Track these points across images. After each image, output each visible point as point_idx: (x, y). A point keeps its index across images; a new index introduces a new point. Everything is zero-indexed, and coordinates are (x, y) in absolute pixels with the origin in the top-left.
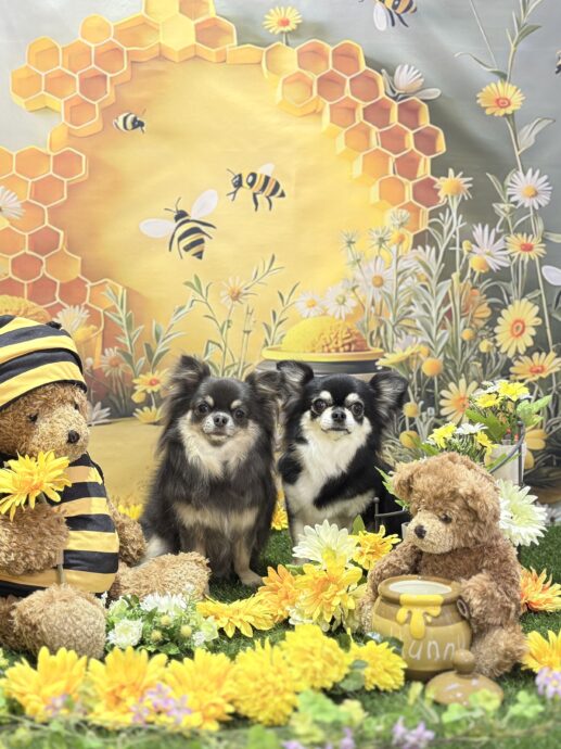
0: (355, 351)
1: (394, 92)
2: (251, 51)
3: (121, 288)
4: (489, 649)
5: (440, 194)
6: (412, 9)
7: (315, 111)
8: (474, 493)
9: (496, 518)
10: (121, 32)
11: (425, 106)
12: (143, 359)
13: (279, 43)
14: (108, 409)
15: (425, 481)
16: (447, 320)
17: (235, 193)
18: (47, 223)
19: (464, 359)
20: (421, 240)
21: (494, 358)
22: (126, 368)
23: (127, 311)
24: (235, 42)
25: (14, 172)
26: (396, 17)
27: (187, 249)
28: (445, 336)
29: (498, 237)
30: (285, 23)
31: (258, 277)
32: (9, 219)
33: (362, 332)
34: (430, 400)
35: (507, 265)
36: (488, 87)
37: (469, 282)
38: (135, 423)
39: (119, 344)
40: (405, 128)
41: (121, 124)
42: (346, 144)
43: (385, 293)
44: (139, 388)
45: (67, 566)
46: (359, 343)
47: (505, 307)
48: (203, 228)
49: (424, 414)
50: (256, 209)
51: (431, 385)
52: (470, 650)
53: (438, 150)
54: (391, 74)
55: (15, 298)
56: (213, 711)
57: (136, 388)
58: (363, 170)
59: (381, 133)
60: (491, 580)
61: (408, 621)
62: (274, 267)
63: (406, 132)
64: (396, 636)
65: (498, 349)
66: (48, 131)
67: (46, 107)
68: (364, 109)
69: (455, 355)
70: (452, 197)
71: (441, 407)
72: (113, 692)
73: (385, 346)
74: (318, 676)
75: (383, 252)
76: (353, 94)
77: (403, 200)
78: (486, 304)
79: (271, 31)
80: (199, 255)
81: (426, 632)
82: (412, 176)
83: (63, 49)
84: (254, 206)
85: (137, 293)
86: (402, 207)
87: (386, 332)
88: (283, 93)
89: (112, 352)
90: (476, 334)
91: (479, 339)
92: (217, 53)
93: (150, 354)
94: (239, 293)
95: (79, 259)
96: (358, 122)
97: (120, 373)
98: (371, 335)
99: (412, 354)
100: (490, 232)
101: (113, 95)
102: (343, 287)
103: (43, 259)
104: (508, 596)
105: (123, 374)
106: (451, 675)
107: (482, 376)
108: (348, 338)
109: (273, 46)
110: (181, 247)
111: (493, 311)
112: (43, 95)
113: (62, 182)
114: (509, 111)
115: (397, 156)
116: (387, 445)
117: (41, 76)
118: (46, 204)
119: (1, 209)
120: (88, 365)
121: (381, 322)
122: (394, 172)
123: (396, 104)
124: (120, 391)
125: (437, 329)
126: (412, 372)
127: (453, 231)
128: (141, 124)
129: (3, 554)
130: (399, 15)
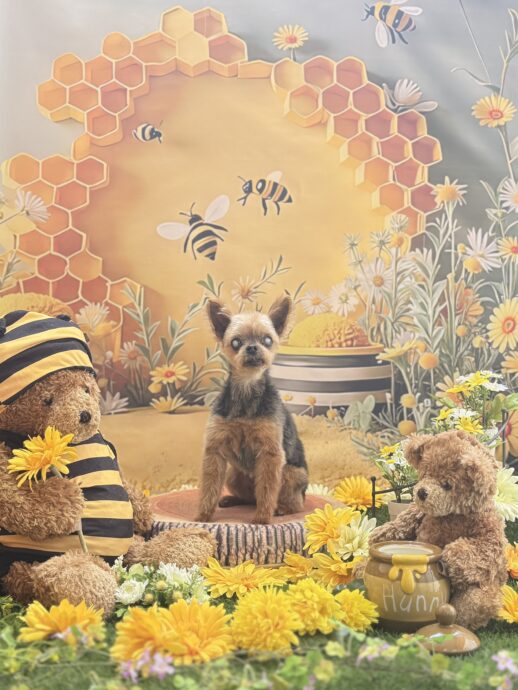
0: (357, 346)
1: (394, 104)
2: (261, 66)
3: (139, 286)
5: (436, 200)
6: (412, 27)
7: (320, 122)
10: (139, 48)
11: (424, 118)
12: (160, 352)
13: (288, 59)
14: (126, 399)
16: (443, 318)
17: (245, 198)
18: (71, 227)
19: (459, 354)
20: (419, 243)
21: (486, 352)
22: (143, 361)
23: (145, 307)
24: (246, 58)
25: (40, 178)
26: (396, 34)
27: (200, 250)
28: (441, 332)
29: (490, 240)
30: (293, 40)
31: (267, 276)
32: (36, 222)
33: (363, 328)
34: (426, 392)
35: (499, 266)
36: (482, 100)
37: (463, 282)
38: (152, 412)
39: (136, 338)
40: (405, 138)
42: (349, 153)
43: (385, 292)
44: (155, 380)
45: (86, 532)
46: (360, 339)
47: (497, 306)
48: (215, 231)
49: (421, 405)
50: (265, 214)
51: (427, 378)
53: (435, 159)
54: (392, 87)
55: (41, 296)
57: (153, 379)
58: (365, 178)
59: (382, 143)
61: (399, 578)
62: (281, 267)
63: (405, 142)
65: (490, 344)
66: (68, 141)
67: (71, 118)
68: (366, 121)
69: (451, 351)
70: (448, 203)
71: (437, 399)
73: (384, 341)
75: (383, 254)
76: (356, 106)
77: (403, 205)
78: (479, 303)
79: (280, 47)
80: (212, 256)
81: (417, 588)
82: (410, 183)
83: (86, 64)
84: (263, 211)
85: (153, 291)
86: (401, 212)
87: (385, 328)
88: (290, 107)
89: (130, 346)
90: (470, 331)
91: (473, 335)
92: (229, 68)
93: (166, 348)
94: (249, 292)
95: (101, 259)
96: (360, 132)
97: (138, 366)
98: (372, 330)
99: (410, 349)
100: (483, 236)
101: (133, 107)
102: (346, 286)
103: (67, 259)
105: (140, 366)
107: (475, 368)
108: (349, 334)
109: (280, 61)
110: (195, 248)
111: (485, 309)
112: (67, 107)
113: (86, 188)
114: (502, 122)
115: (397, 164)
116: (386, 434)
117: (65, 89)
118: (69, 208)
119: (28, 213)
120: (108, 358)
121: (382, 319)
122: (394, 179)
123: (396, 116)
124: (138, 382)
125: (434, 326)
126: (410, 366)
127: (448, 234)
128: (159, 135)
129: (27, 520)
130: (398, 33)
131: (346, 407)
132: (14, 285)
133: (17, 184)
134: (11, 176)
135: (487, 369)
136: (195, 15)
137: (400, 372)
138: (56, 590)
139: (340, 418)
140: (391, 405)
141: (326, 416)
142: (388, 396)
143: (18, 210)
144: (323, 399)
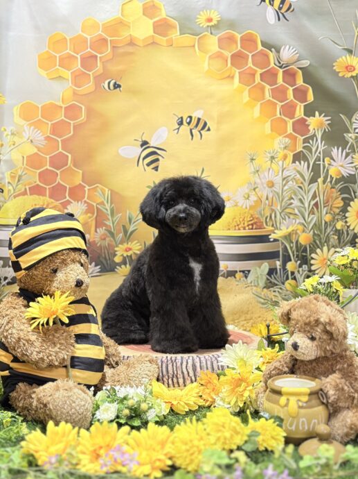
0: (256, 229)
1: (280, 63)
2: (188, 39)
3: (107, 190)
4: (340, 424)
5: (310, 128)
6: (292, 9)
7: (229, 77)
8: (331, 321)
9: (345, 337)
10: (106, 28)
11: (300, 72)
12: (121, 235)
13: (206, 33)
14: (99, 267)
15: (299, 313)
16: (315, 209)
17: (178, 129)
18: (60, 150)
19: (326, 234)
20: (298, 157)
21: (345, 233)
22: (111, 241)
23: (111, 204)
24: (178, 33)
25: (40, 117)
26: (281, 15)
27: (148, 165)
28: (313, 219)
29: (347, 155)
30: (210, 20)
32: (36, 147)
33: (260, 217)
34: (304, 260)
35: (353, 173)
36: (340, 59)
37: (329, 184)
38: (116, 276)
39: (106, 225)
40: (288, 86)
41: (106, 86)
42: (249, 97)
43: (275, 192)
44: (119, 254)
46: (258, 224)
47: (353, 200)
48: (158, 151)
49: (301, 269)
50: (192, 139)
51: (305, 250)
52: (327, 424)
53: (308, 99)
54: (278, 51)
55: (41, 197)
56: (158, 464)
57: (117, 253)
58: (260, 113)
59: (271, 89)
60: (342, 378)
61: (287, 405)
62: (203, 176)
63: (288, 88)
64: (279, 415)
65: (348, 227)
66: (60, 91)
67: (60, 77)
68: (261, 75)
69: (321, 232)
70: (318, 130)
71: (312, 265)
72: (95, 451)
73: (275, 226)
74: (228, 442)
75: (273, 165)
76: (254, 65)
77: (286, 132)
78: (340, 198)
79: (201, 25)
80: (156, 169)
81: (298, 413)
82: (292, 117)
83: (70, 39)
84: (190, 137)
85: (117, 193)
86: (285, 137)
87: (275, 217)
88: (209, 64)
89: (101, 231)
90: (334, 218)
91: (336, 221)
92: (167, 40)
93: (125, 231)
95: (81, 172)
96: (256, 82)
97: (107, 244)
98: (266, 218)
99: (293, 231)
100: (342, 152)
101: (102, 68)
102: (248, 188)
103: (58, 172)
104: (353, 388)
105: (109, 244)
106: (315, 441)
107: (338, 245)
108: (251, 220)
109: (202, 35)
110: (145, 164)
111: (345, 202)
112: (57, 69)
113: (70, 123)
114: (354, 74)
115: (283, 104)
116: (276, 290)
117: (56, 57)
118: (60, 138)
119: (32, 141)
121: (273, 210)
122: (280, 114)
123: (281, 71)
124: (107, 255)
125: (309, 214)
126: (293, 243)
127: (318, 152)
128: (119, 86)
130: (283, 14)
131: (249, 271)
132: (23, 190)
133: (25, 122)
134: (20, 116)
136: (143, 5)
137: (286, 247)
139: (244, 278)
140: (280, 269)
141: (235, 277)
142: (278, 264)
143: (25, 139)
144: (233, 265)
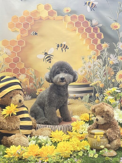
0: (85, 82)
1: (92, 25)
2: (60, 17)
3: (33, 70)
5: (102, 47)
6: (96, 7)
7: (75, 30)
8: (108, 111)
10: (32, 14)
11: (99, 28)
12: (38, 85)
13: (67, 15)
14: (31, 96)
15: (98, 109)
16: (105, 75)
17: (58, 48)
18: (17, 56)
19: (109, 84)
20: (99, 58)
21: (115, 83)
22: (35, 87)
23: (35, 74)
24: (57, 15)
25: (9, 45)
27: (47, 61)
28: (104, 79)
29: (116, 56)
30: (68, 11)
32: (8, 55)
33: (86, 78)
34: (101, 92)
35: (118, 63)
36: (113, 24)
37: (109, 66)
39: (33, 82)
41: (32, 34)
42: (82, 37)
43: (91, 69)
45: (21, 129)
47: (118, 72)
48: (51, 56)
49: (100, 96)
50: (62, 52)
51: (102, 89)
53: (102, 37)
54: (91, 21)
55: (10, 73)
57: (37, 92)
59: (89, 34)
63: (95, 34)
65: (116, 81)
66: (16, 36)
67: (16, 31)
68: (85, 29)
69: (107, 83)
70: (105, 48)
71: (104, 94)
73: (91, 81)
75: (90, 60)
76: (83, 26)
77: (95, 49)
78: (113, 71)
79: (65, 13)
80: (50, 62)
82: (96, 44)
83: (19, 18)
84: (62, 51)
85: (36, 71)
86: (94, 51)
87: (91, 78)
88: (68, 26)
89: (31, 84)
91: (112, 79)
92: (53, 18)
93: (40, 84)
95: (24, 63)
96: (84, 32)
97: (33, 89)
98: (88, 79)
99: (97, 83)
100: (114, 56)
101: (30, 28)
102: (82, 68)
103: (16, 64)
105: (34, 89)
107: (113, 87)
108: (83, 79)
109: (65, 16)
110: (46, 60)
111: (115, 73)
112: (15, 28)
113: (20, 47)
114: (117, 29)
115: (93, 39)
116: (92, 103)
117: (14, 24)
118: (16, 52)
119: (6, 53)
120: (26, 87)
121: (90, 76)
122: (92, 43)
123: (92, 28)
124: (33, 92)
125: (103, 77)
126: (97, 87)
127: (106, 55)
129: (6, 126)
130: (93, 8)
131: (83, 97)
132: (4, 70)
133: (4, 47)
134: (2, 45)
135: (116, 87)
136: (45, 5)
137: (95, 88)
138: (14, 143)
139: (81, 99)
140: (93, 96)
141: (78, 99)
142: (93, 94)
143: (4, 53)
144: (77, 95)
